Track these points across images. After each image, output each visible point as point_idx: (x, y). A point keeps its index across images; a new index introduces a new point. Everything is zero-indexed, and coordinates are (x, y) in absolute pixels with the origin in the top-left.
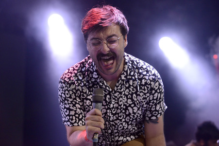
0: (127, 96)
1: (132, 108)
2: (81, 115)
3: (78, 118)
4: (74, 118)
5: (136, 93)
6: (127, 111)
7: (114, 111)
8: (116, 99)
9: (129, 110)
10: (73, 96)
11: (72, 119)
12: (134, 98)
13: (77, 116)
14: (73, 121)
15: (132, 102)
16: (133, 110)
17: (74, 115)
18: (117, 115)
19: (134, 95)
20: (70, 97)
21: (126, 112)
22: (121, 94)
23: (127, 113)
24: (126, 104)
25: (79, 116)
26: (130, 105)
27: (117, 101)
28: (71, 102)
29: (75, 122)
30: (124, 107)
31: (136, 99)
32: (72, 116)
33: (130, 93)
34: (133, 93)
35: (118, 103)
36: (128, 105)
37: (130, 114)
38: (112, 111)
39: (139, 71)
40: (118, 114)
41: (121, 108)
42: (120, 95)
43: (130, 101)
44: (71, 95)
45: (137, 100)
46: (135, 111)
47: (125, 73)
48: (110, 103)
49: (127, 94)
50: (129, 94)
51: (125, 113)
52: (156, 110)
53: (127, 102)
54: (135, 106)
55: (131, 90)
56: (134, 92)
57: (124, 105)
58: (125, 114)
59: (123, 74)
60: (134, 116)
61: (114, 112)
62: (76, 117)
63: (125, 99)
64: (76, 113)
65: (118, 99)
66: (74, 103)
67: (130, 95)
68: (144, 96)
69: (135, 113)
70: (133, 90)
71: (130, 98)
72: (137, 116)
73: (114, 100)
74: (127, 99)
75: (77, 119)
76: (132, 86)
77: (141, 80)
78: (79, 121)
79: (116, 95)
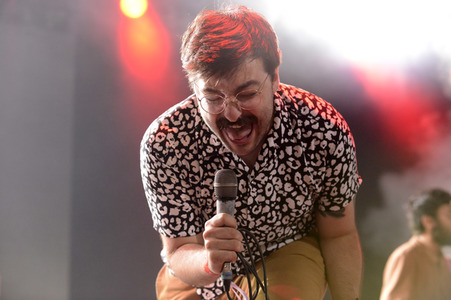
0: (282, 177)
1: (294, 198)
2: (192, 214)
3: (187, 220)
4: (178, 221)
5: (301, 170)
6: (285, 206)
7: (257, 209)
8: (260, 186)
9: (287, 204)
10: (175, 180)
11: (175, 225)
12: (296, 180)
13: (184, 216)
14: (178, 228)
15: (292, 189)
16: (296, 201)
17: (179, 216)
18: (263, 218)
19: (298, 174)
20: (169, 181)
21: (282, 207)
22: (269, 176)
23: (285, 210)
24: (281, 192)
25: (189, 216)
26: (289, 195)
27: (261, 191)
28: (171, 190)
29: (182, 229)
30: (279, 199)
31: (300, 182)
32: (175, 217)
33: (289, 170)
34: (294, 172)
35: (263, 194)
36: (285, 195)
37: (290, 210)
38: (251, 210)
39: (303, 124)
40: (266, 214)
41: (271, 202)
42: (266, 179)
43: (288, 187)
44: (169, 178)
45: (304, 182)
46: (299, 204)
47: (276, 135)
48: (247, 194)
49: (283, 173)
50: (287, 173)
51: (280, 210)
52: (339, 195)
53: (283, 189)
54: (299, 193)
55: (290, 164)
56: (296, 168)
57: (278, 195)
58: (281, 212)
59: (272, 136)
60: (297, 213)
61: (257, 213)
62: (183, 220)
63: (280, 183)
64: (182, 212)
65: (264, 186)
66: (177, 193)
67: (288, 176)
68: (315, 173)
69: (299, 208)
70: (294, 164)
71: (288, 181)
72: (304, 211)
73: (255, 189)
74: (284, 182)
75: (184, 223)
76: (293, 156)
77: (308, 141)
78: (188, 227)
79: (258, 178)
